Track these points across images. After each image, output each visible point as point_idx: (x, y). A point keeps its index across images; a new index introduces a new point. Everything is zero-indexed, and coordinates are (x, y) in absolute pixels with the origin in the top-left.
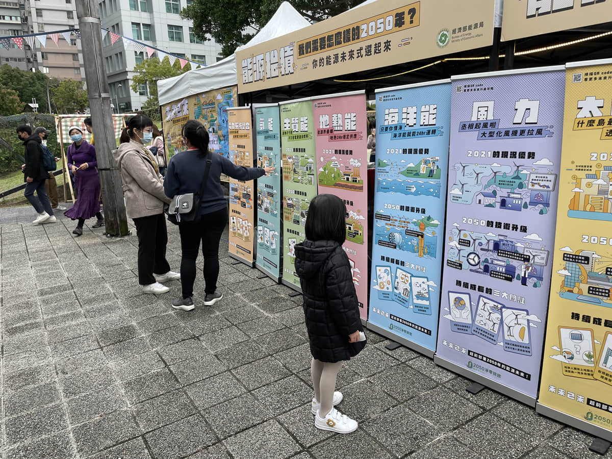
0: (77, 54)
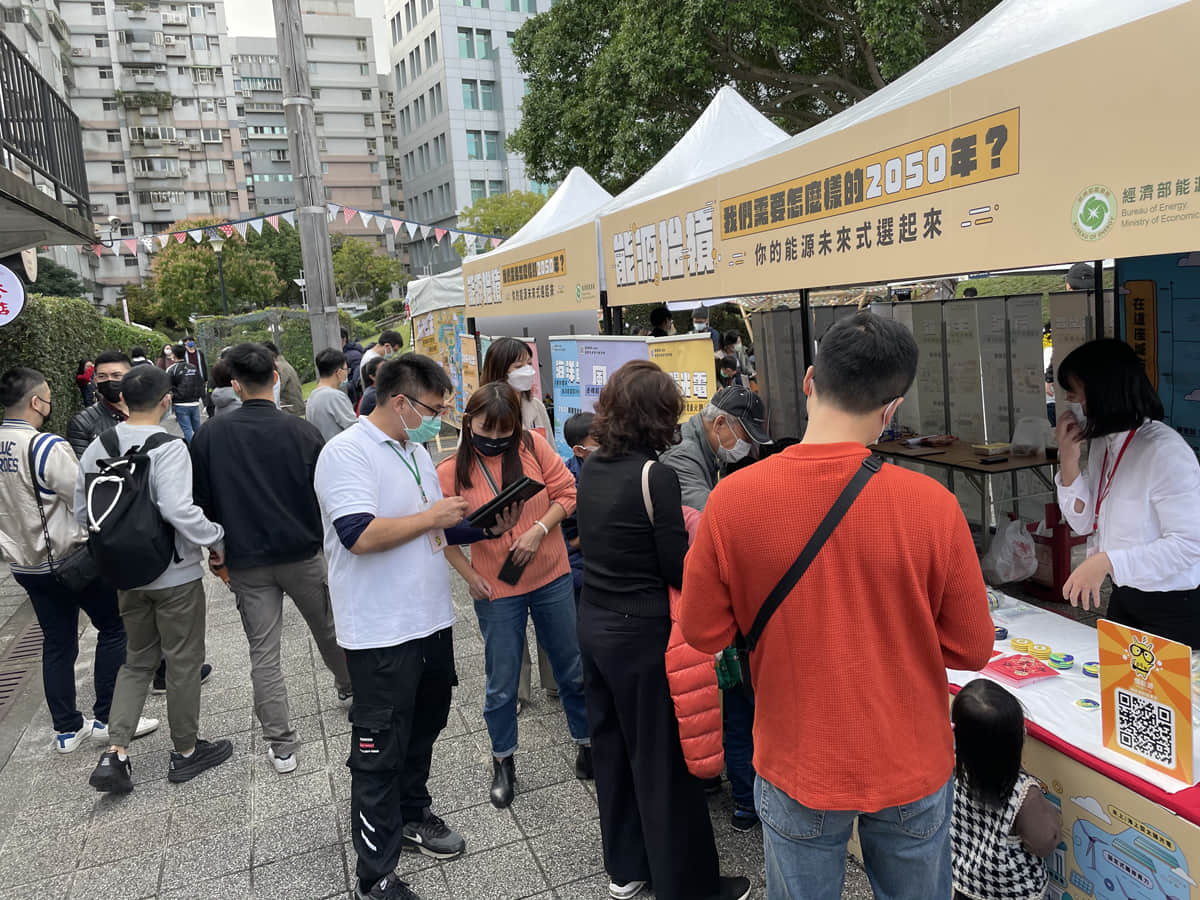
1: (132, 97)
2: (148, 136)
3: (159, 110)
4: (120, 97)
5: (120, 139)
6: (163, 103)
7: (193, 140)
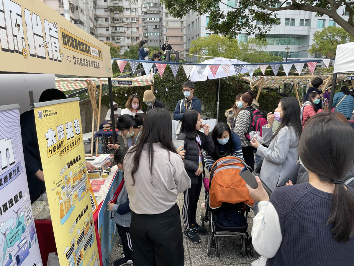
1: (112, 8)
2: (116, 20)
3: (119, 12)
4: (109, 8)
5: (108, 21)
6: (120, 10)
7: (128, 21)
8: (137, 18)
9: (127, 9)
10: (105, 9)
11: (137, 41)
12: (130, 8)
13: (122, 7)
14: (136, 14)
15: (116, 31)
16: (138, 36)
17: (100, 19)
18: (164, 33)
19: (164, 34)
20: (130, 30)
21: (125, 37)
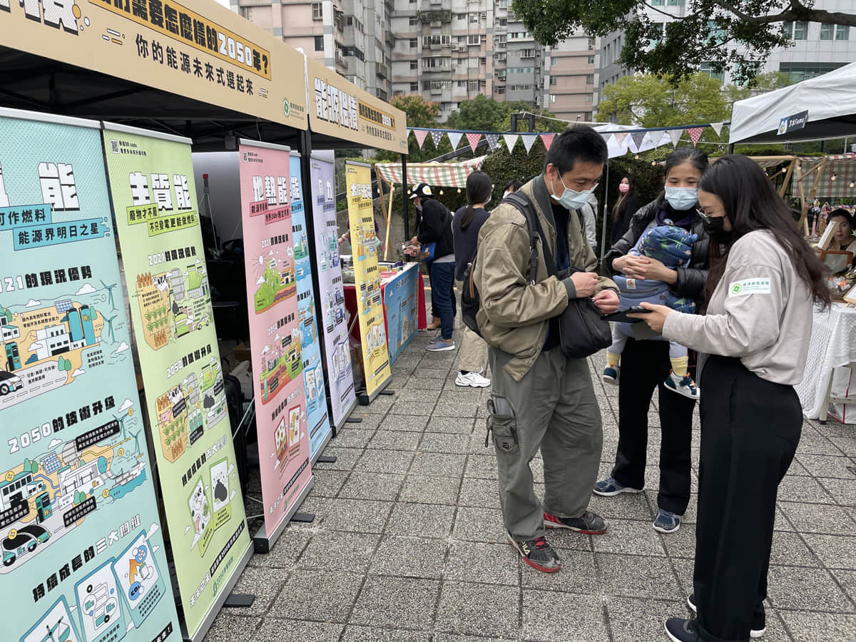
0: (593, 75)
2: (434, 42)
7: (462, 44)
8: (481, 36)
9: (461, 16)
10: (411, 17)
11: (479, 89)
12: (468, 14)
13: (449, 11)
14: (480, 27)
15: (432, 69)
16: (482, 77)
17: (398, 43)
18: (547, 67)
19: (546, 69)
20: (465, 65)
21: (453, 81)
